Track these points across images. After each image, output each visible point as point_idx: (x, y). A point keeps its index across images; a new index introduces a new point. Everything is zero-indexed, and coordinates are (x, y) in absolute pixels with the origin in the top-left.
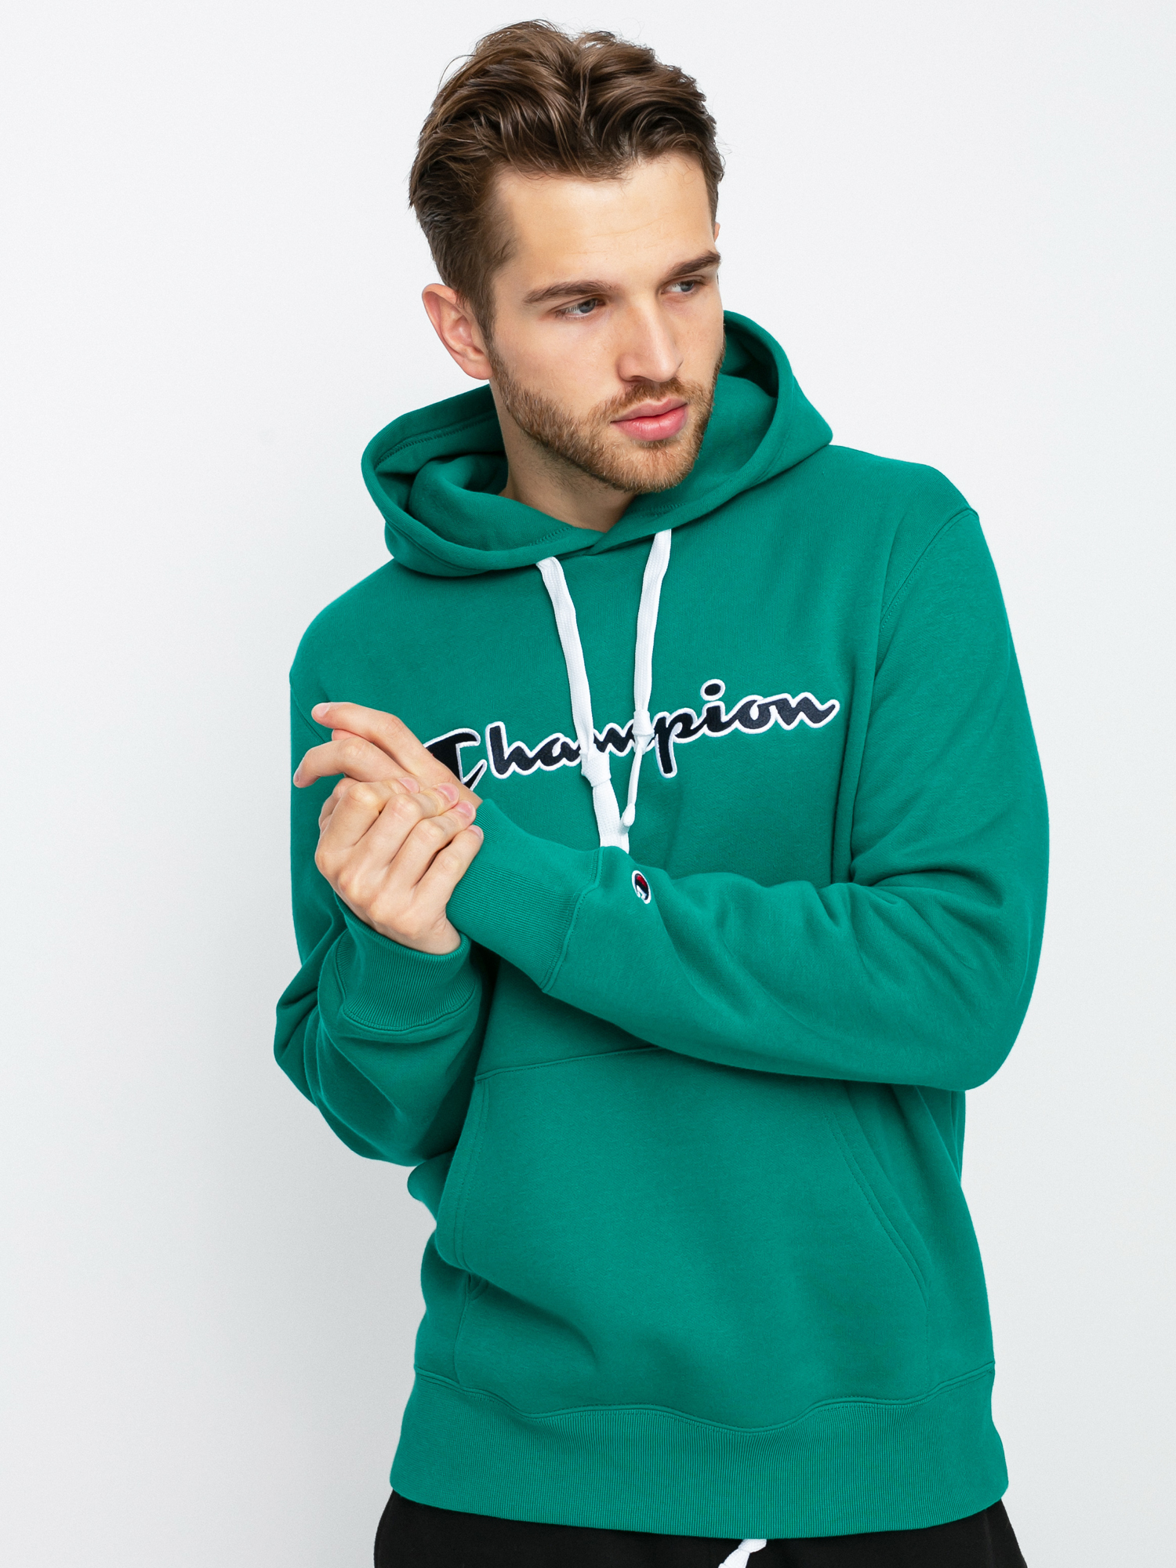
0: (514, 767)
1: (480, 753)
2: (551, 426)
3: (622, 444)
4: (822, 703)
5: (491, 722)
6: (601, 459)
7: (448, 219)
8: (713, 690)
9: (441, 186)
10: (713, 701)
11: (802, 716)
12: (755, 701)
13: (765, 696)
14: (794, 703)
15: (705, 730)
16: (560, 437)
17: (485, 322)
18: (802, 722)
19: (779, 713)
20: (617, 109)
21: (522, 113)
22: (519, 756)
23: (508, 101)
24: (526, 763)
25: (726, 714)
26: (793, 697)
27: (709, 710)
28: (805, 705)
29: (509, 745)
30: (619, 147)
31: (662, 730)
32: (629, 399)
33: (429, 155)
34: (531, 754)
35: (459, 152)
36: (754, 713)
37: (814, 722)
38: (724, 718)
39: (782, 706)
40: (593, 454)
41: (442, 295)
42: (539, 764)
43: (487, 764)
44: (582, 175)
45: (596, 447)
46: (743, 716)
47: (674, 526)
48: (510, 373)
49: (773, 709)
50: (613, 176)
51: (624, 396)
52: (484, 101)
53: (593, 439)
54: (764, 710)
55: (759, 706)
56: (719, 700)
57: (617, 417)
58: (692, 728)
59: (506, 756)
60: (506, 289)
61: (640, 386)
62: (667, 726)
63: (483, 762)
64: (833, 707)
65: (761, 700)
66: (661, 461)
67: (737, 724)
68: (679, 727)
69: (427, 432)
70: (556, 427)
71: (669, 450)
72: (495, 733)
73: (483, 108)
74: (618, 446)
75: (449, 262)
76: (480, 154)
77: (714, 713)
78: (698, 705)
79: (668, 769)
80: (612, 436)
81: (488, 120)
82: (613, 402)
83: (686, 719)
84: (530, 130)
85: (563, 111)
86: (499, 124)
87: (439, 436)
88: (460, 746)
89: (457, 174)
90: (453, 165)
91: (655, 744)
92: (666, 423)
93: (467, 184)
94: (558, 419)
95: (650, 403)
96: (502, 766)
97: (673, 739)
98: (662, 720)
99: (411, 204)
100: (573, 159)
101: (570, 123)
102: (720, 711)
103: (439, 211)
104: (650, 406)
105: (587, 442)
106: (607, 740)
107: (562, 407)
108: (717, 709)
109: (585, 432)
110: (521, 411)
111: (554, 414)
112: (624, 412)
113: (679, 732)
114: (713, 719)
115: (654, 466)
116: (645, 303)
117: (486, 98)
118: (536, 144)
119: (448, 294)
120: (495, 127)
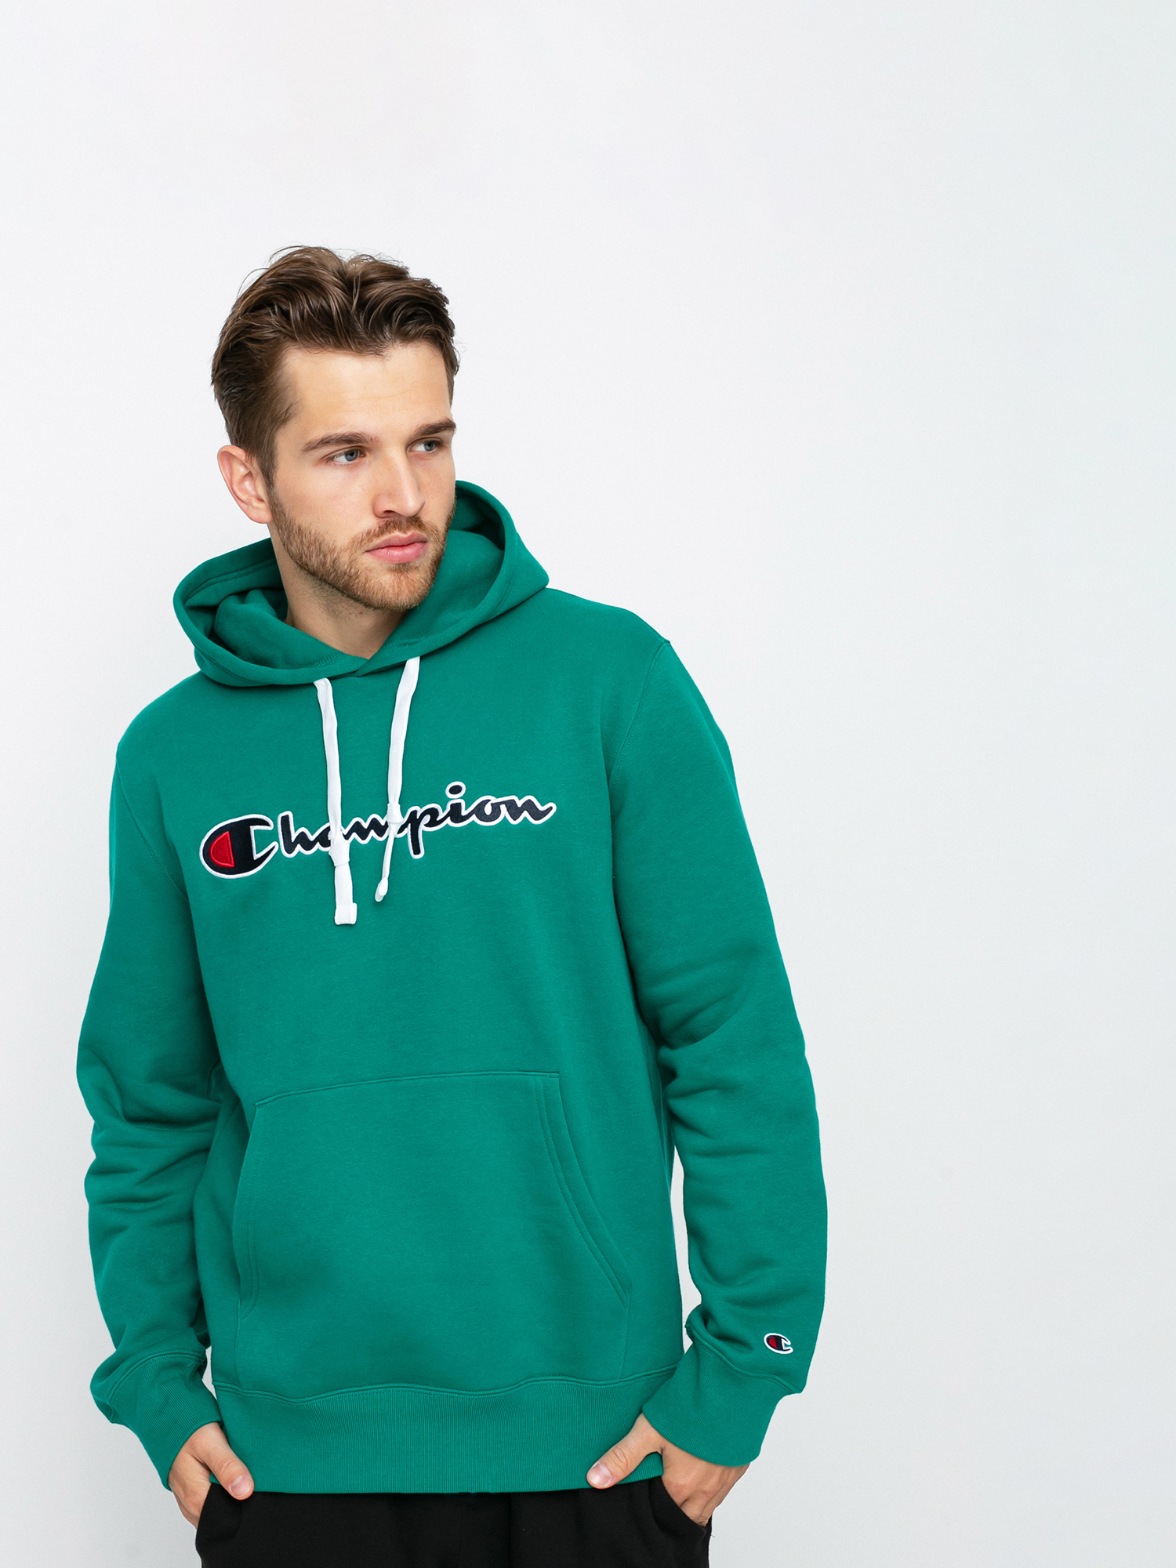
0: (299, 848)
1: (273, 836)
2: (317, 556)
3: (374, 569)
4: (542, 805)
5: (282, 812)
6: (357, 581)
7: (243, 390)
8: (455, 790)
9: (239, 363)
10: (456, 798)
11: (525, 814)
12: (489, 800)
13: (497, 797)
14: (520, 803)
15: (448, 821)
16: (324, 564)
17: (268, 475)
18: (525, 818)
19: (508, 810)
20: (382, 300)
21: (308, 304)
22: (303, 840)
23: (296, 291)
24: (308, 845)
25: (466, 809)
26: (520, 799)
27: (452, 805)
28: (529, 806)
29: (296, 831)
30: (382, 332)
31: (414, 821)
32: (383, 530)
33: (231, 338)
34: (312, 838)
35: (257, 334)
36: (488, 810)
37: (535, 820)
38: (464, 813)
39: (511, 805)
40: (350, 577)
41: (234, 453)
42: (318, 845)
43: (278, 845)
44: (353, 350)
45: (353, 571)
46: (479, 811)
47: (422, 654)
48: (287, 514)
49: (503, 808)
50: (377, 353)
51: (377, 529)
52: (277, 294)
53: (351, 566)
54: (496, 808)
55: (492, 804)
56: (461, 798)
57: (371, 545)
58: (438, 819)
59: (293, 839)
60: (286, 442)
61: (390, 519)
62: (418, 817)
63: (275, 843)
64: (551, 808)
65: (494, 800)
66: (404, 583)
67: (474, 818)
68: (427, 818)
69: (226, 574)
70: (321, 556)
71: (411, 575)
72: (285, 820)
73: (276, 299)
74: (371, 571)
75: (241, 426)
76: (272, 335)
77: (456, 808)
78: (443, 802)
79: (417, 851)
80: (367, 561)
81: (280, 308)
82: (369, 533)
83: (433, 813)
84: (313, 313)
85: (340, 301)
86: (289, 311)
87: (235, 577)
88: (253, 828)
89: (253, 352)
90: (250, 345)
91: (407, 831)
92: (409, 551)
93: (260, 360)
94: (325, 548)
95: (397, 535)
96: (290, 848)
97: (422, 828)
98: (414, 813)
99: (212, 383)
100: (346, 338)
101: (345, 312)
102: (461, 807)
103: (236, 384)
104: (397, 537)
105: (346, 567)
106: (371, 827)
107: (327, 538)
108: (459, 805)
109: (345, 559)
110: (294, 544)
111: (320, 544)
112: (377, 541)
113: (427, 822)
114: (455, 814)
115: (398, 587)
116: (396, 454)
117: (281, 292)
118: (318, 326)
119: (239, 452)
120: (285, 314)
